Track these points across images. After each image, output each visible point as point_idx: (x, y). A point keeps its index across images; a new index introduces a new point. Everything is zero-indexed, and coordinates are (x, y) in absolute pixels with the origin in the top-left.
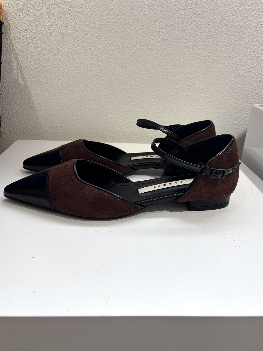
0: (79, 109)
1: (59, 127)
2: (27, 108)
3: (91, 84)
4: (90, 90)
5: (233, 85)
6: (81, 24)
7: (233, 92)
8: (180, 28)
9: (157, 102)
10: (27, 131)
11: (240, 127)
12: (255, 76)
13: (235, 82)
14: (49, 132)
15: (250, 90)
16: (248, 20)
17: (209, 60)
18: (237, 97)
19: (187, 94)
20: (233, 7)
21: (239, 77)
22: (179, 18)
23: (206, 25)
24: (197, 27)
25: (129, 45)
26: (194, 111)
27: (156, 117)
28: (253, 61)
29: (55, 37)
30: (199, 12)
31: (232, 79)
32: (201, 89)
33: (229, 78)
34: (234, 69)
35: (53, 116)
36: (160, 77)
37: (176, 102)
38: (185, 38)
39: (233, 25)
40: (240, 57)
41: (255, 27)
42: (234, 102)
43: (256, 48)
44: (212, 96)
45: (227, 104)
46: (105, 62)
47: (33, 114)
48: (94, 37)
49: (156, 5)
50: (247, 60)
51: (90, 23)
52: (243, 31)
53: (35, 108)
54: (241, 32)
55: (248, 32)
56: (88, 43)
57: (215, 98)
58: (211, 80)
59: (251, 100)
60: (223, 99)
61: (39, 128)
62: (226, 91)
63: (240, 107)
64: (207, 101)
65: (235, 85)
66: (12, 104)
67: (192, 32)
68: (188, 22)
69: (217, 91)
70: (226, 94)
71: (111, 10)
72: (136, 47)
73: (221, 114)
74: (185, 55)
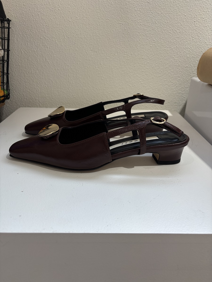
0: (62, 83)
1: (47, 97)
2: (23, 83)
3: (71, 64)
4: (70, 69)
5: (177, 63)
6: (62, 19)
7: (178, 69)
8: (136, 21)
9: (120, 77)
10: (23, 100)
11: (183, 95)
12: (194, 57)
13: (178, 61)
14: (40, 101)
15: (190, 67)
16: (187, 14)
17: (159, 45)
18: (180, 73)
19: (142, 71)
20: (176, 4)
21: (181, 57)
22: (136, 13)
23: (156, 18)
24: (149, 20)
25: (98, 35)
26: (148, 84)
27: (120, 88)
28: (192, 45)
29: (42, 29)
30: (150, 8)
31: (177, 59)
32: (153, 67)
33: (174, 58)
34: (178, 51)
35: (43, 88)
36: (122, 58)
37: (135, 77)
38: (140, 28)
39: (176, 18)
40: (182, 42)
41: (193, 19)
42: (179, 76)
43: (194, 35)
44: (161, 72)
45: (173, 78)
46: (80, 48)
47: (28, 87)
48: (72, 29)
49: (117, 4)
50: (187, 44)
51: (68, 18)
52: (184, 22)
53: (29, 83)
54: (182, 23)
55: (188, 23)
56: (67, 33)
57: (164, 74)
58: (161, 60)
59: (191, 74)
60: (170, 74)
61: (32, 98)
62: (172, 68)
63: (183, 80)
64: (158, 76)
65: (179, 63)
66: (12, 81)
67: (145, 24)
68: (142, 16)
69: (166, 68)
70: (172, 70)
71: (84, 8)
72: (103, 35)
73: (169, 86)
74: (140, 41)
